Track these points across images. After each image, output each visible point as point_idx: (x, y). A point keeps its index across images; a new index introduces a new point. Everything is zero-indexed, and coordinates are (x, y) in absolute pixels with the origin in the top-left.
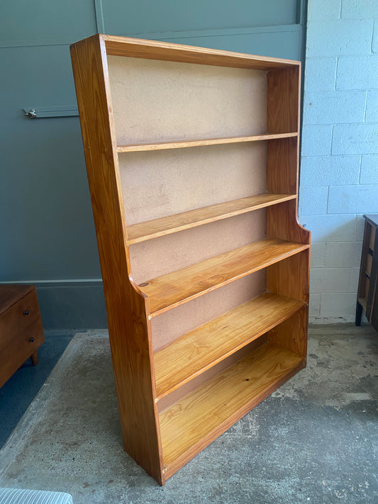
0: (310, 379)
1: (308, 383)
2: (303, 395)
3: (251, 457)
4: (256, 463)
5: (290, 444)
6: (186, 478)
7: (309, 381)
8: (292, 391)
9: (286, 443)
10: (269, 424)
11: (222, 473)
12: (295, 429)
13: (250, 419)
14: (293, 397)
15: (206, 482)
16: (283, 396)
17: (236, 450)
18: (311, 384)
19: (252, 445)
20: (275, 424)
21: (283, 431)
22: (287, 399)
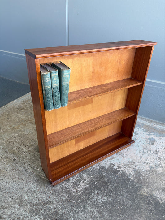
0: (154, 166)
1: (149, 169)
2: (139, 177)
3: (63, 208)
4: (62, 215)
5: (99, 212)
6: (10, 200)
7: (152, 167)
8: (132, 170)
9: (97, 211)
10: (96, 187)
11: (34, 209)
12: (113, 202)
13: (85, 177)
14: (130, 174)
15: (18, 210)
16: (122, 170)
17: (58, 196)
18: (151, 170)
19: (71, 198)
20: (99, 190)
21: (102, 199)
22: (124, 175)
